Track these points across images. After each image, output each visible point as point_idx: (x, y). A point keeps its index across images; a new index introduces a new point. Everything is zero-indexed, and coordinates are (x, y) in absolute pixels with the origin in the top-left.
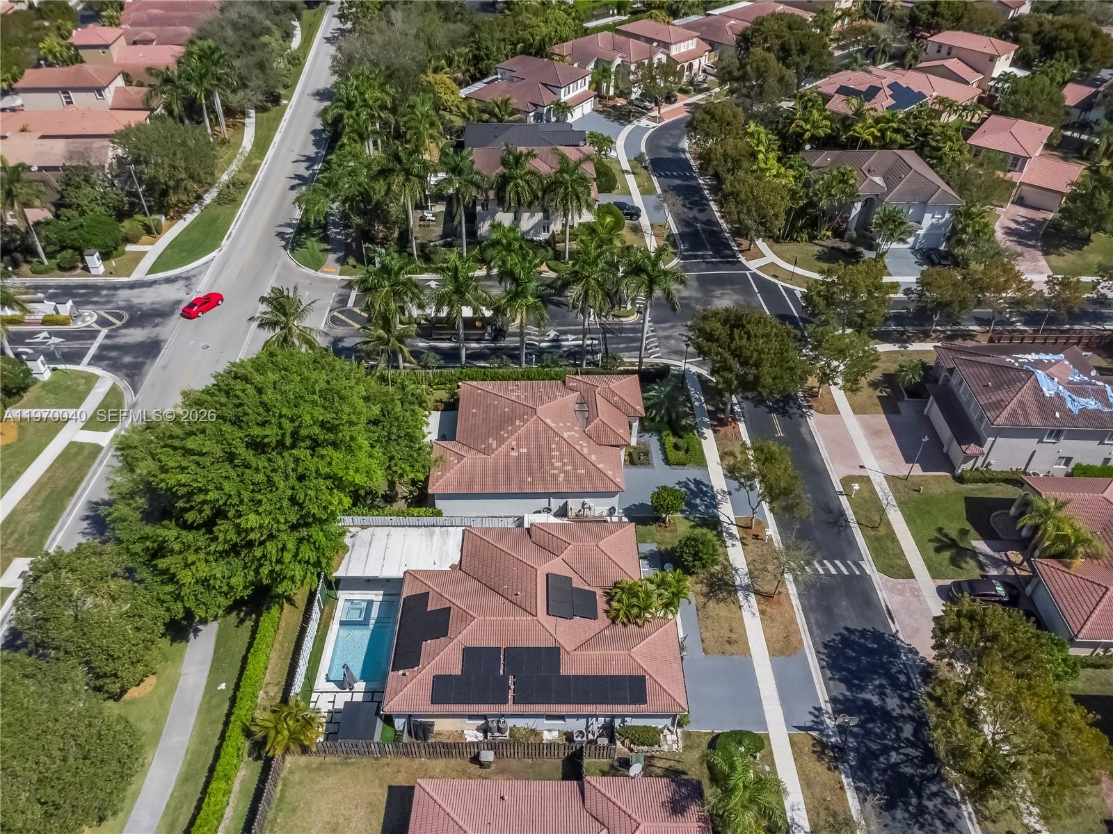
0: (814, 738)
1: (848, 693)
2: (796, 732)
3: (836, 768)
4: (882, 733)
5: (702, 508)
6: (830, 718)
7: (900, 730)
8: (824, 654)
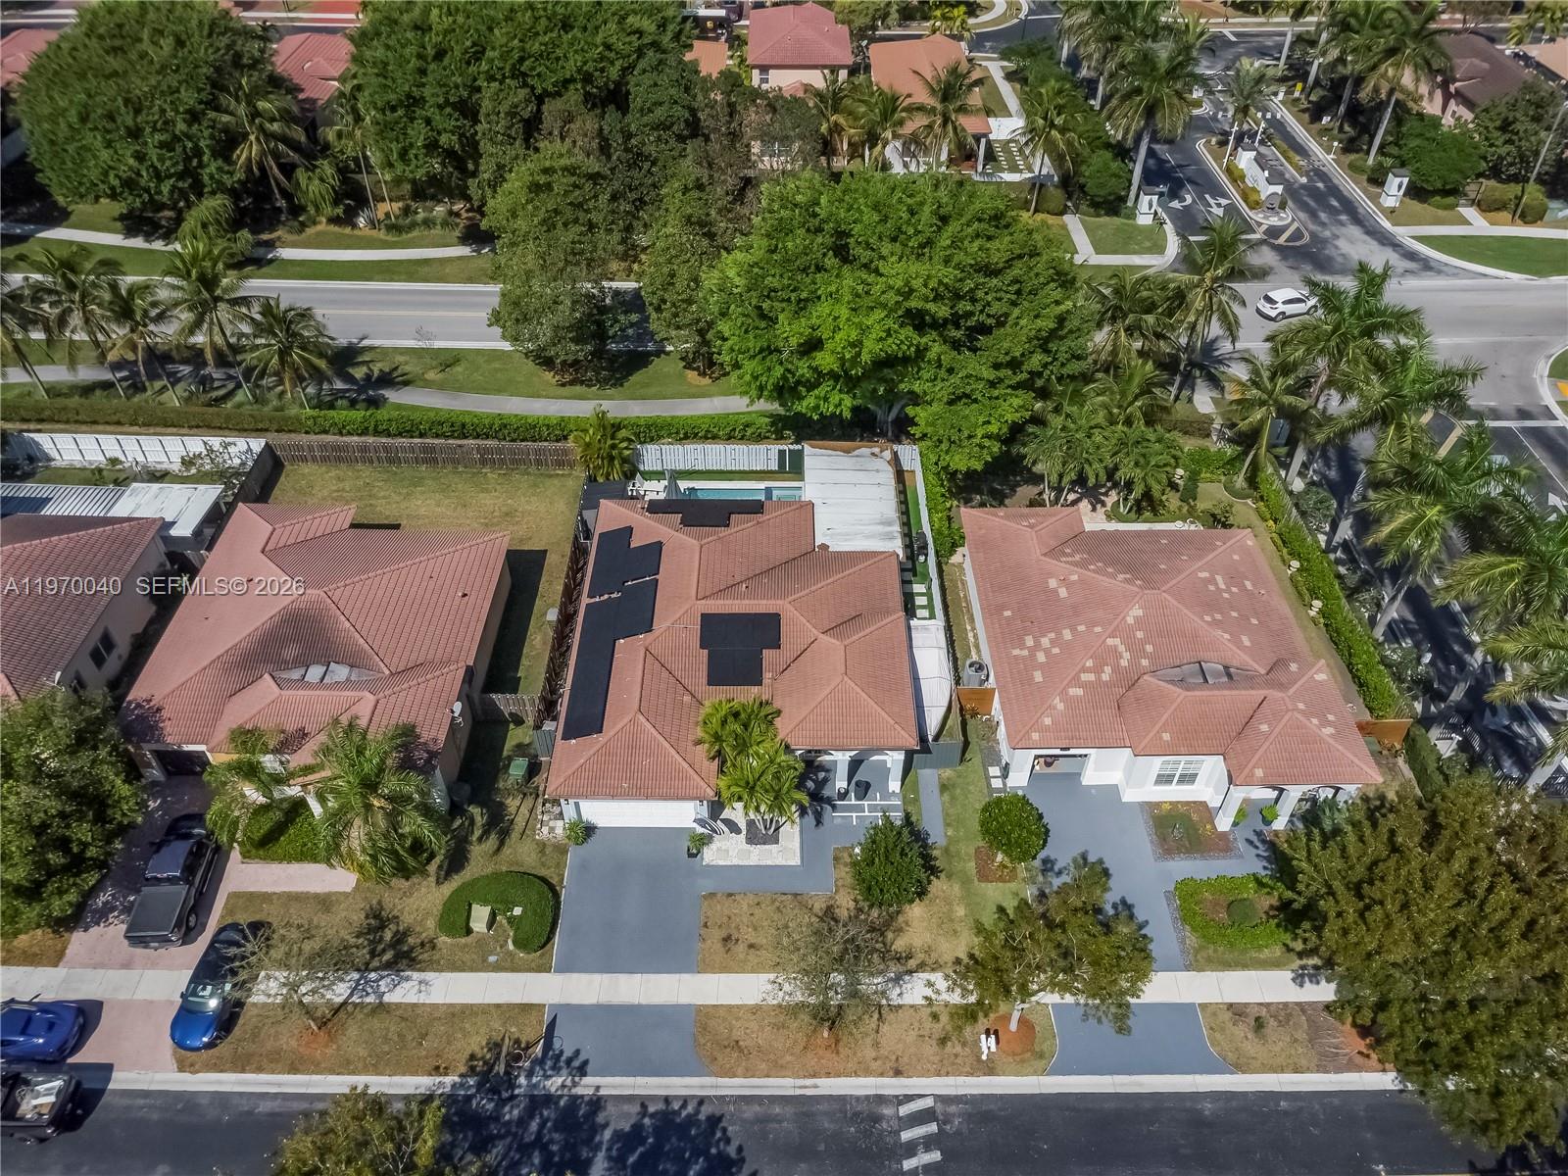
0: (530, 1046)
1: (607, 1134)
2: (547, 1019)
3: (472, 1069)
6: (563, 1086)
8: (697, 1112)
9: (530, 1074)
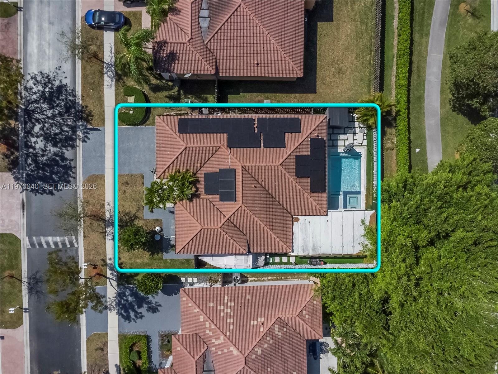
0: (91, 124)
1: (64, 151)
2: (100, 128)
3: (83, 107)
4: (52, 126)
5: (128, 292)
6: (79, 136)
7: (42, 129)
8: (71, 177)
9: (82, 125)
